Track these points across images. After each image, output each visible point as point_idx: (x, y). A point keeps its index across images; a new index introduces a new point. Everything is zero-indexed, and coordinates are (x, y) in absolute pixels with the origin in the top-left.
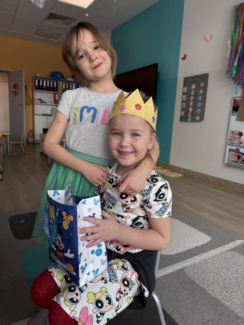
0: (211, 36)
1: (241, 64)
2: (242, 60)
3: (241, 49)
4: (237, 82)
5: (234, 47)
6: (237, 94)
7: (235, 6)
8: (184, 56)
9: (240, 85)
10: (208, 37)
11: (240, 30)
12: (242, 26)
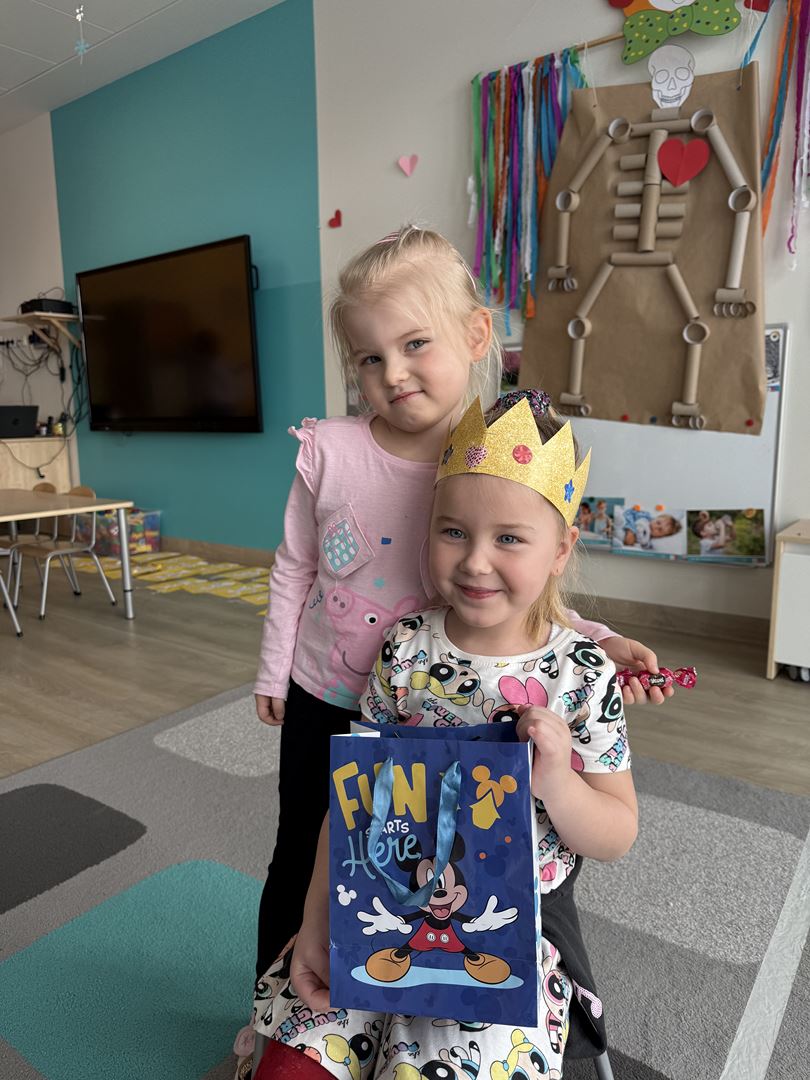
0: (414, 160)
1: (511, 248)
2: (513, 236)
3: (507, 204)
4: (504, 302)
5: (486, 198)
6: (509, 334)
7: (477, 77)
8: (333, 216)
9: (515, 310)
10: (405, 163)
11: (498, 149)
12: (502, 138)
